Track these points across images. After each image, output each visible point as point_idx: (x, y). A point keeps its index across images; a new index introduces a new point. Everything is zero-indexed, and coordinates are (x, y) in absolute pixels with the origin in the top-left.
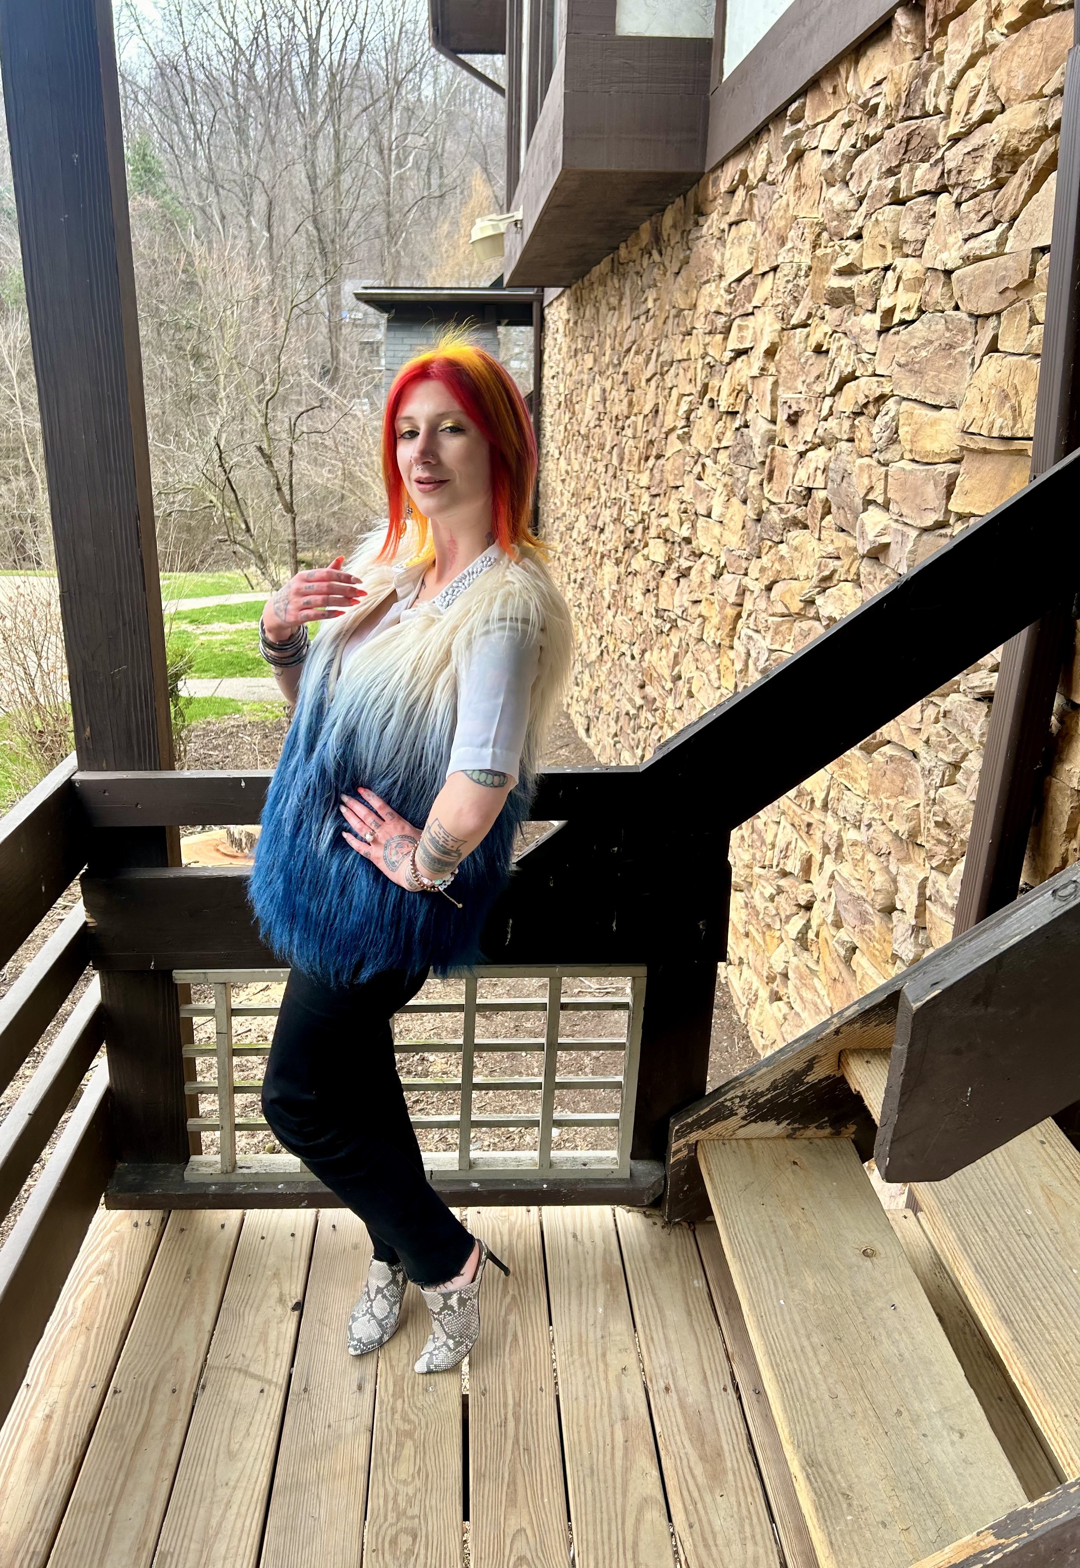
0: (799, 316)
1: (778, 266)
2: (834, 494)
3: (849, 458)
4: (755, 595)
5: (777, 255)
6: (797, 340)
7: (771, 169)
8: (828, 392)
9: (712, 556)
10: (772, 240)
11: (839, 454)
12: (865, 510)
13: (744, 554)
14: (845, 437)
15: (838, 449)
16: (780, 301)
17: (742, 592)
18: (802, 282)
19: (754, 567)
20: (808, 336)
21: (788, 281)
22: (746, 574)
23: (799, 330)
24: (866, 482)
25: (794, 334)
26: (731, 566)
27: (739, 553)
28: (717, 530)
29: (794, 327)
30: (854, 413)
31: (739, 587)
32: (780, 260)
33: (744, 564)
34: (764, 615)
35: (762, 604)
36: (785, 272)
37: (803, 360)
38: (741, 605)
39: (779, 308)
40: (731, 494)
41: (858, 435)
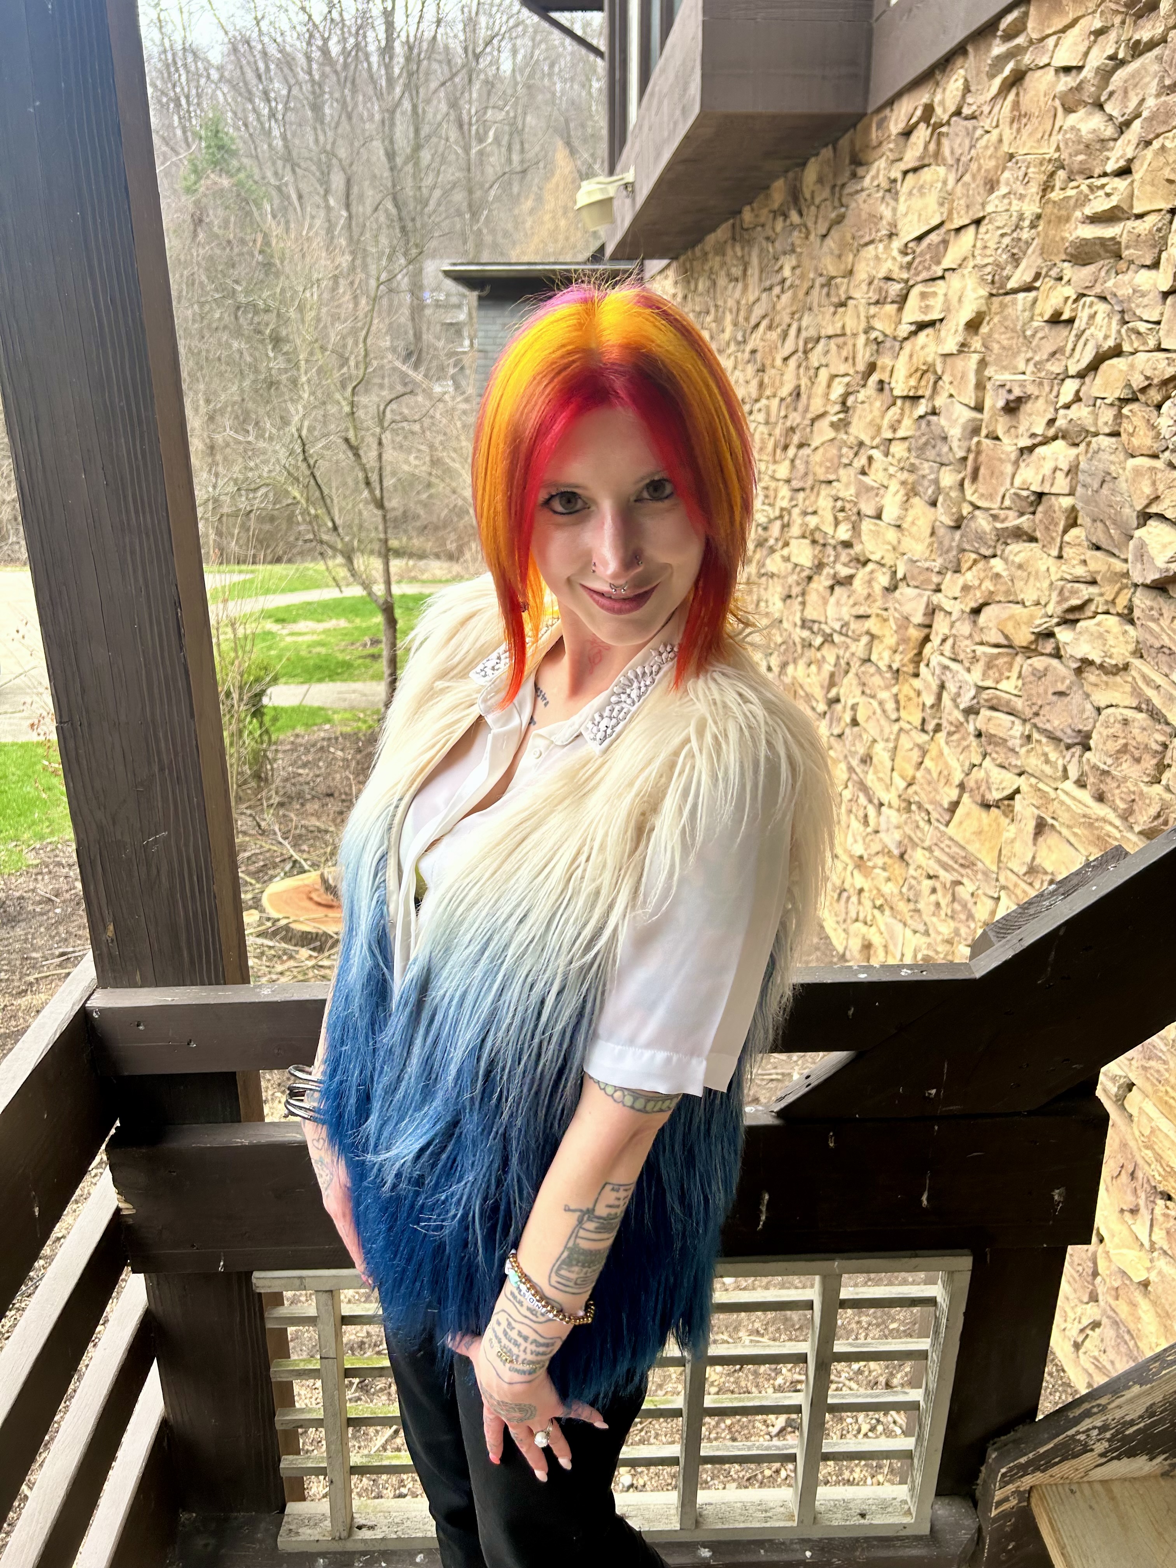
0: (1020, 276)
1: (984, 217)
2: (1087, 502)
3: (1113, 458)
4: (954, 618)
5: (983, 205)
6: (1020, 307)
7: (969, 100)
8: (1072, 371)
9: (883, 565)
10: (976, 187)
11: (1096, 452)
12: (1142, 524)
13: (937, 565)
14: (1107, 431)
15: (1094, 446)
16: (990, 260)
17: (932, 611)
18: (1025, 235)
19: (952, 584)
20: (1035, 301)
21: (1003, 235)
22: (938, 590)
23: (1021, 295)
24: (1148, 490)
25: (1014, 302)
26: (913, 578)
27: (927, 564)
28: (892, 535)
29: (1015, 291)
30: (1119, 399)
31: (928, 605)
32: (989, 208)
33: (936, 579)
34: (968, 642)
35: (964, 628)
36: (998, 224)
37: (1029, 333)
38: (930, 626)
39: (989, 269)
40: (912, 491)
41: (1126, 426)
